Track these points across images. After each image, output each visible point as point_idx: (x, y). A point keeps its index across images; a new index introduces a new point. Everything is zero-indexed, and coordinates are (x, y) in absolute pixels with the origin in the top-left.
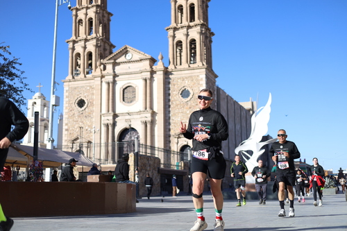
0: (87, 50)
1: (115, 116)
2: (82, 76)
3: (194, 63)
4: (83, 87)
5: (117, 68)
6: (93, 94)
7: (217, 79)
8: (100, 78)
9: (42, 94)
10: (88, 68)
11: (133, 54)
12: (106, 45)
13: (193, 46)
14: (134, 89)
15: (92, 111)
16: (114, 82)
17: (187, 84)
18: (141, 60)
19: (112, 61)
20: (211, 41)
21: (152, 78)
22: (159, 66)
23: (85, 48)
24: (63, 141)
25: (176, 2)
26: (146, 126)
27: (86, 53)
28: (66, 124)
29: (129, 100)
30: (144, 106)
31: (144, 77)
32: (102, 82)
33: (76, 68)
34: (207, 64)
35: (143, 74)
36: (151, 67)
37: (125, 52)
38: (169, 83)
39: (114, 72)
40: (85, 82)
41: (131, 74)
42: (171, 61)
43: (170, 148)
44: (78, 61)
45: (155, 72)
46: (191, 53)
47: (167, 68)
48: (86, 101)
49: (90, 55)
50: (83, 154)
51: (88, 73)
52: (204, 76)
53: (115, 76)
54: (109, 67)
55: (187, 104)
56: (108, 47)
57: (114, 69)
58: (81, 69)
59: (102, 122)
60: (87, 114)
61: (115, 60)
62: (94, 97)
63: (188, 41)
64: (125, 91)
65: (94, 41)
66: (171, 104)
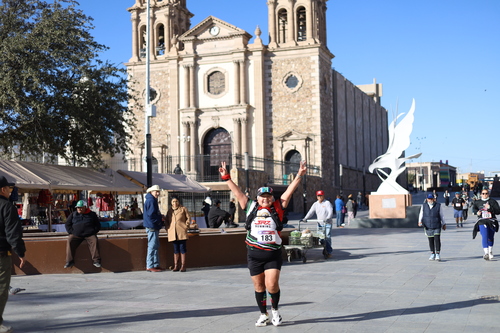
0: (157, 22)
1: (198, 112)
2: (151, 57)
3: (304, 39)
4: (152, 72)
5: (199, 47)
6: (167, 82)
7: (332, 60)
8: (176, 61)
10: (159, 46)
11: (221, 29)
12: (182, 14)
13: (301, 16)
14: (223, 75)
15: (167, 105)
16: (196, 67)
17: (294, 69)
18: (232, 36)
19: (193, 38)
20: (325, 8)
21: (246, 60)
22: (256, 44)
23: (154, 18)
26: (240, 125)
27: (155, 26)
29: (217, 91)
30: (237, 99)
31: (237, 60)
32: (178, 66)
33: (142, 47)
34: (320, 41)
35: (234, 55)
36: (245, 46)
37: (210, 25)
38: (270, 67)
39: (195, 52)
40: (156, 65)
41: (218, 55)
42: (272, 36)
43: (272, 154)
44: (145, 36)
45: (251, 53)
46: (299, 26)
47: (267, 47)
48: (158, 92)
49: (161, 28)
51: (158, 54)
52: (317, 58)
53: (197, 58)
54: (188, 46)
55: (294, 96)
56: (184, 17)
57: (195, 48)
59: (181, 120)
60: (160, 109)
61: (196, 36)
62: (169, 86)
63: (295, 10)
64: (211, 78)
65: (167, 9)
66: (272, 95)
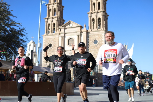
0: (53, 23)
1: (65, 51)
2: (51, 33)
3: (100, 28)
4: (51, 38)
5: (66, 30)
6: (55, 42)
8: (58, 35)
9: (33, 41)
10: (53, 30)
11: (73, 24)
12: (61, 20)
13: (99, 21)
14: (73, 39)
15: (55, 49)
16: (65, 37)
17: (96, 38)
18: (76, 27)
19: (64, 27)
20: (107, 19)
21: (81, 35)
22: (84, 30)
23: (52, 21)
24: (42, 62)
25: (92, 1)
27: (52, 24)
28: (44, 55)
31: (78, 34)
32: (59, 36)
33: (48, 30)
34: (105, 29)
35: (77, 33)
36: (81, 30)
37: (69, 23)
38: (88, 37)
39: (65, 32)
40: (52, 36)
41: (72, 33)
42: (90, 27)
44: (49, 27)
45: (82, 32)
46: (98, 23)
47: (88, 31)
48: (52, 45)
50: (51, 68)
51: (53, 32)
52: (104, 34)
53: (65, 34)
54: (63, 30)
55: (96, 46)
56: (62, 21)
57: (64, 31)
58: (50, 31)
60: (53, 50)
61: (65, 27)
62: (56, 43)
63: (97, 19)
64: (69, 40)
65: (56, 18)
66: (89, 46)
